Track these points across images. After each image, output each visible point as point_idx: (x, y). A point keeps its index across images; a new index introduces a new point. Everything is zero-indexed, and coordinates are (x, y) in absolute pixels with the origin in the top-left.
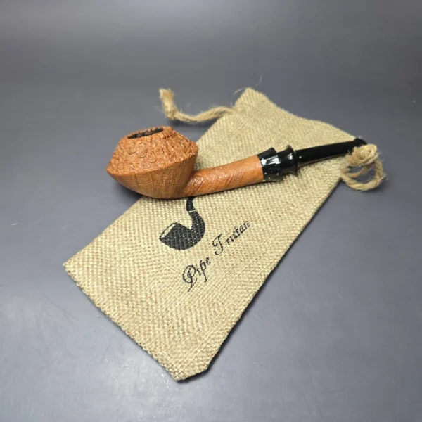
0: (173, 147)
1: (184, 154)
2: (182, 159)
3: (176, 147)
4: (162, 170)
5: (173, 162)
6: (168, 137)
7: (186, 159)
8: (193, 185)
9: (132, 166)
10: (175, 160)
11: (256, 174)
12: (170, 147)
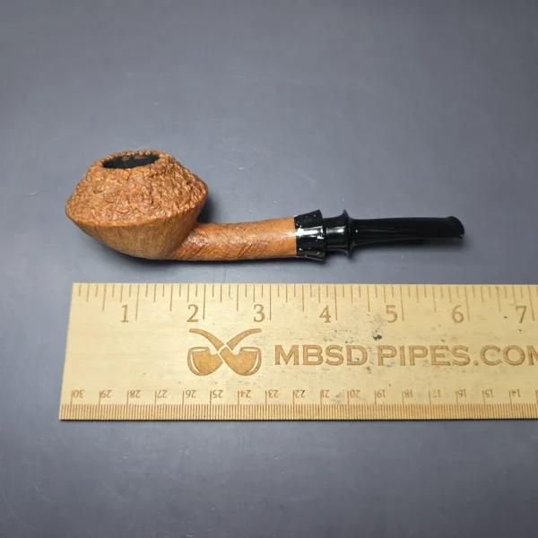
0: (161, 193)
1: (175, 207)
2: (169, 214)
3: (165, 194)
4: (134, 226)
5: (154, 217)
6: (157, 175)
7: (177, 215)
8: (191, 247)
9: (93, 211)
10: (159, 214)
11: (286, 247)
12: (155, 192)
